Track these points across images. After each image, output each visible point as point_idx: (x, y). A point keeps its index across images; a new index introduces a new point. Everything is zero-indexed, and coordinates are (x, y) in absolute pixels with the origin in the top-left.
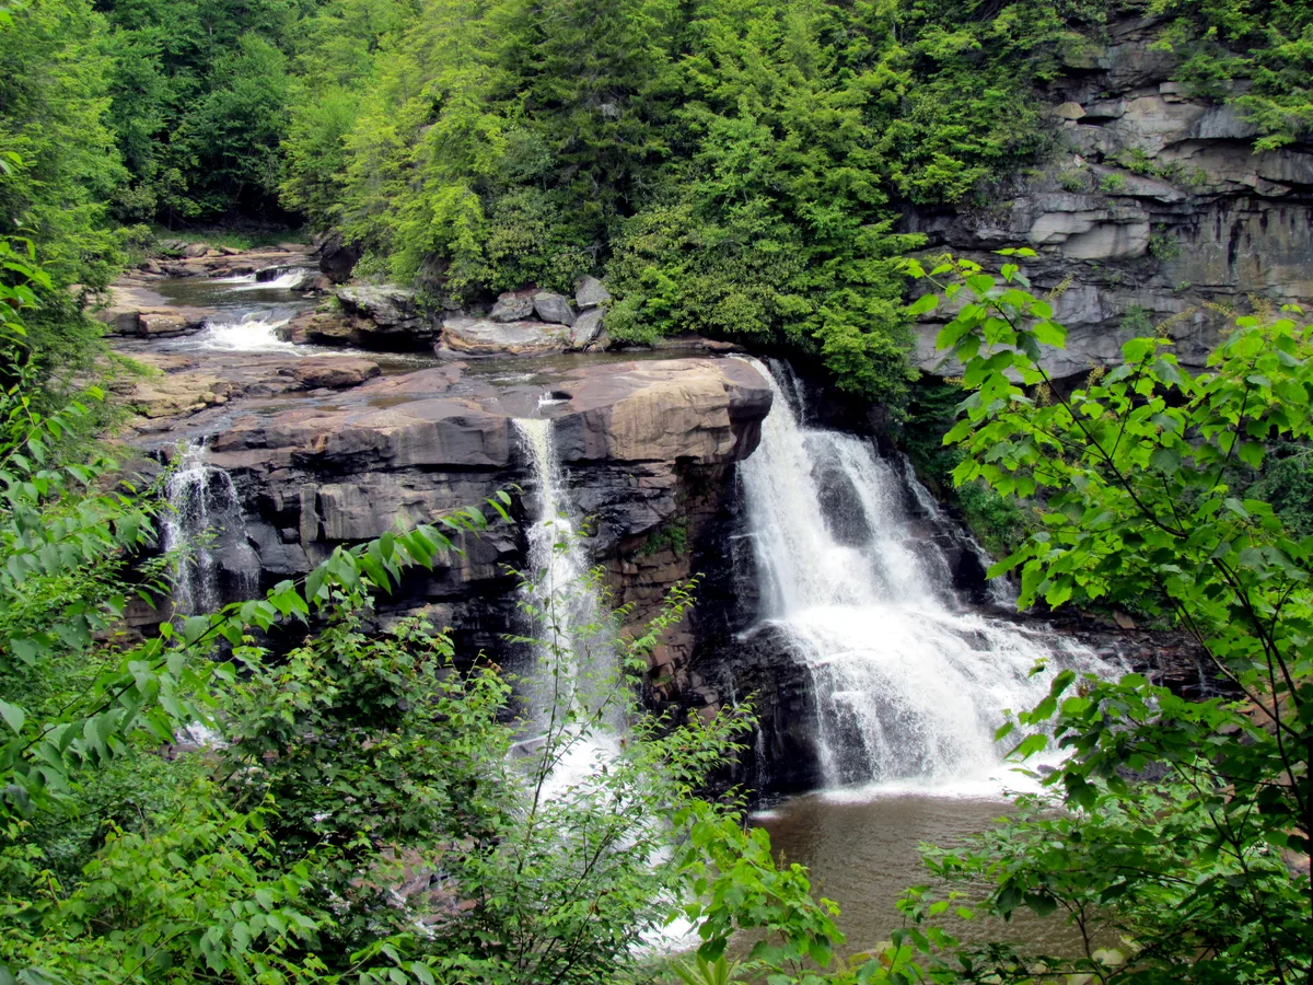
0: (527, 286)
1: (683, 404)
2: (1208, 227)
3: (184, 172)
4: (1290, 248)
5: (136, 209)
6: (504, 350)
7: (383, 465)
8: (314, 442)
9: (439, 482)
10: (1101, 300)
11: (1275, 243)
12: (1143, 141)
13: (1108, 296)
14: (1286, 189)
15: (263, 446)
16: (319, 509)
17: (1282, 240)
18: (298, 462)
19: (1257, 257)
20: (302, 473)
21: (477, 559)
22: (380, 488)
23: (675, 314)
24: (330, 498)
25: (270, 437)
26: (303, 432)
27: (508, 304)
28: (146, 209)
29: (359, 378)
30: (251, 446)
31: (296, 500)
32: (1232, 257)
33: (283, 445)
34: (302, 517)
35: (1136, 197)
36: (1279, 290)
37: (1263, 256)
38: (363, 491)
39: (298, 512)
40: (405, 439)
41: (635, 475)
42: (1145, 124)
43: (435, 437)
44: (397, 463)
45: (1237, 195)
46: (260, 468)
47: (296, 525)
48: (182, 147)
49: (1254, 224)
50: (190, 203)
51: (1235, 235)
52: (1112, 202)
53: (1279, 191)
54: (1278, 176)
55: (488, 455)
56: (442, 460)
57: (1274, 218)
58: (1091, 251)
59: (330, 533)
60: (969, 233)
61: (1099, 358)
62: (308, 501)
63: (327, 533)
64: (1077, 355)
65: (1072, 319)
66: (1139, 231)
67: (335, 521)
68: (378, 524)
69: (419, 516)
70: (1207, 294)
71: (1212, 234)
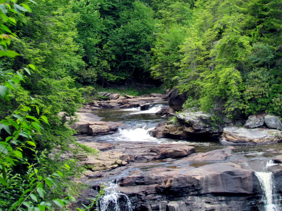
0: (261, 112)
3: (109, 62)
5: (88, 78)
6: (251, 141)
7: (196, 193)
8: (166, 182)
9: (221, 201)
15: (143, 184)
18: (158, 191)
20: (160, 196)
22: (195, 203)
24: (173, 207)
25: (146, 180)
26: (161, 178)
27: (253, 120)
28: (92, 79)
29: (186, 153)
30: (137, 184)
33: (152, 184)
38: (187, 204)
40: (206, 181)
43: (220, 180)
44: (203, 192)
46: (141, 194)
48: (108, 51)
50: (111, 75)
55: (244, 188)
56: (223, 191)
62: (163, 208)
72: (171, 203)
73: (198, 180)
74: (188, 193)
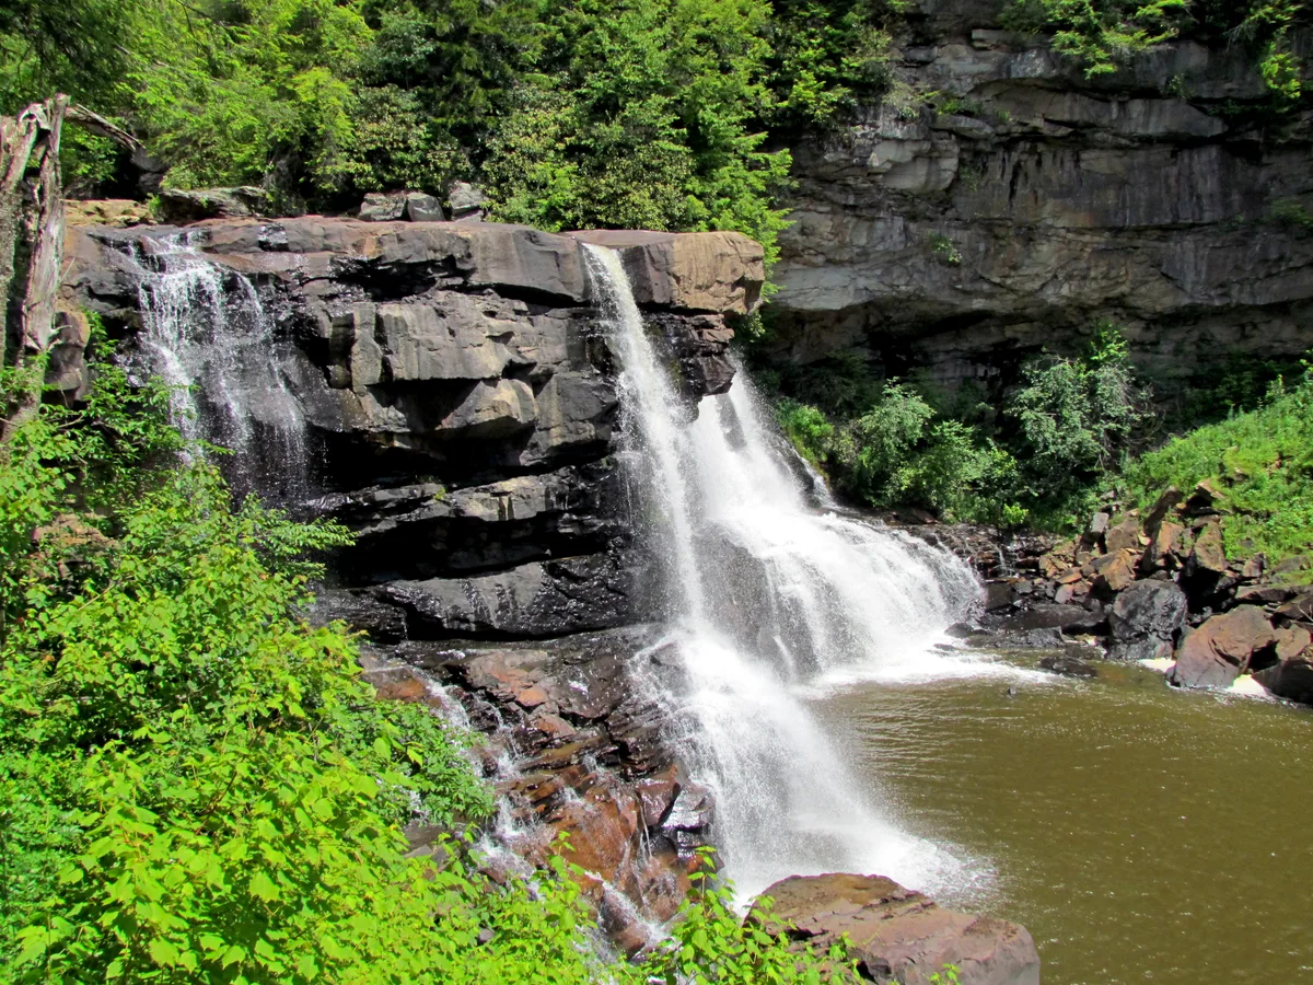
0: (397, 186)
1: (732, 251)
2: (994, 165)
4: (1061, 186)
7: (459, 281)
8: (359, 248)
9: (519, 312)
10: (906, 229)
11: (1049, 181)
12: (955, 82)
13: (912, 227)
14: (1070, 130)
15: (283, 248)
16: (381, 340)
17: (1054, 178)
19: (1035, 192)
21: (575, 414)
22: (460, 311)
23: (569, 215)
24: (399, 321)
25: (295, 237)
26: (340, 233)
30: (266, 247)
31: (348, 323)
32: (1013, 193)
33: (315, 249)
34: (356, 348)
35: (951, 132)
36: (1049, 222)
37: (1040, 192)
39: (349, 342)
40: (485, 249)
41: (696, 327)
42: (956, 67)
44: (475, 280)
45: (1024, 137)
46: (287, 277)
47: (346, 363)
49: (1031, 164)
51: (1015, 174)
52: (934, 134)
53: (1063, 131)
54: (1066, 117)
55: (564, 283)
56: (525, 283)
57: (1047, 160)
58: (906, 182)
59: (400, 372)
60: (815, 157)
61: (891, 286)
62: (365, 324)
63: (395, 372)
64: (873, 284)
65: (880, 247)
66: (950, 164)
67: (407, 353)
68: (464, 360)
69: (506, 354)
70: (990, 227)
71: (998, 172)
72: (390, 310)
73: (466, 241)
74: (433, 281)
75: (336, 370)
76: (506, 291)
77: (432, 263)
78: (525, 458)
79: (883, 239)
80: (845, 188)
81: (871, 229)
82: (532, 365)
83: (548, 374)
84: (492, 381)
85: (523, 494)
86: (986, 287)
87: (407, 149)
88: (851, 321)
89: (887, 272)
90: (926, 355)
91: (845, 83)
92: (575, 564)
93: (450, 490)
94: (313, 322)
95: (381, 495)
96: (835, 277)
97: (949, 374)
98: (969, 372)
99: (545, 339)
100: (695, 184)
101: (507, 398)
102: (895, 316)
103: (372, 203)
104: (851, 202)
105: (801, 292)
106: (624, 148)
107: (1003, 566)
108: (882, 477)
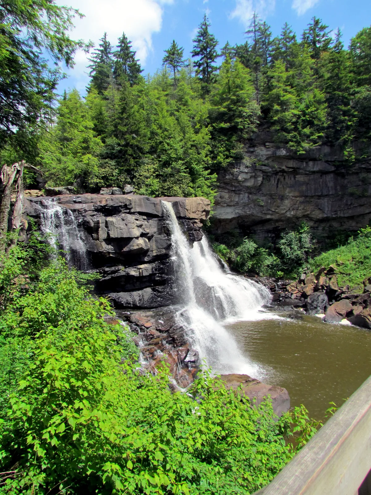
0: (110, 186)
1: (201, 202)
2: (272, 180)
4: (291, 185)
7: (128, 211)
8: (101, 202)
9: (145, 219)
10: (248, 197)
11: (287, 183)
12: (261, 157)
13: (250, 196)
14: (293, 169)
15: (80, 202)
16: (107, 227)
17: (289, 183)
18: (97, 209)
19: (283, 186)
20: (98, 213)
21: (160, 247)
22: (128, 219)
23: (157, 193)
24: (111, 222)
25: (84, 199)
26: (96, 198)
30: (75, 202)
31: (98, 223)
32: (277, 187)
34: (100, 229)
35: (260, 170)
36: (288, 194)
37: (285, 186)
38: (123, 220)
39: (98, 227)
41: (192, 223)
42: (261, 153)
44: (132, 211)
45: (280, 171)
46: (81, 210)
47: (97, 233)
49: (282, 179)
51: (278, 181)
52: (256, 171)
53: (291, 170)
54: (292, 166)
55: (156, 211)
56: (146, 211)
57: (287, 177)
58: (249, 184)
59: (112, 236)
60: (224, 177)
61: (245, 212)
62: (102, 223)
63: (111, 236)
64: (240, 212)
65: (242, 202)
66: (260, 179)
67: (114, 231)
68: (129, 232)
69: (141, 230)
70: (271, 196)
71: (273, 181)
72: (109, 219)
73: (130, 200)
74: (121, 211)
75: (95, 235)
76: (141, 213)
77: (121, 206)
78: (146, 259)
79: (242, 199)
80: (232, 186)
81: (239, 196)
82: (148, 233)
83: (152, 236)
84: (137, 238)
85: (146, 269)
86: (271, 212)
87: (113, 176)
88: (234, 222)
89: (244, 208)
90: (255, 231)
91: (231, 157)
92: (160, 288)
93: (126, 268)
94: (88, 222)
95: (107, 269)
96: (229, 210)
97: (261, 236)
98: (266, 235)
99: (151, 227)
100: (191, 184)
101: (141, 243)
102: (246, 220)
103: (103, 190)
104: (234, 189)
105: (220, 214)
106: (172, 175)
107: (277, 289)
108: (243, 264)
